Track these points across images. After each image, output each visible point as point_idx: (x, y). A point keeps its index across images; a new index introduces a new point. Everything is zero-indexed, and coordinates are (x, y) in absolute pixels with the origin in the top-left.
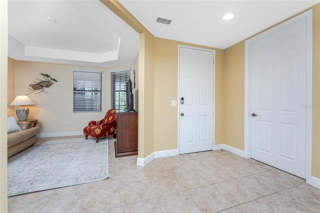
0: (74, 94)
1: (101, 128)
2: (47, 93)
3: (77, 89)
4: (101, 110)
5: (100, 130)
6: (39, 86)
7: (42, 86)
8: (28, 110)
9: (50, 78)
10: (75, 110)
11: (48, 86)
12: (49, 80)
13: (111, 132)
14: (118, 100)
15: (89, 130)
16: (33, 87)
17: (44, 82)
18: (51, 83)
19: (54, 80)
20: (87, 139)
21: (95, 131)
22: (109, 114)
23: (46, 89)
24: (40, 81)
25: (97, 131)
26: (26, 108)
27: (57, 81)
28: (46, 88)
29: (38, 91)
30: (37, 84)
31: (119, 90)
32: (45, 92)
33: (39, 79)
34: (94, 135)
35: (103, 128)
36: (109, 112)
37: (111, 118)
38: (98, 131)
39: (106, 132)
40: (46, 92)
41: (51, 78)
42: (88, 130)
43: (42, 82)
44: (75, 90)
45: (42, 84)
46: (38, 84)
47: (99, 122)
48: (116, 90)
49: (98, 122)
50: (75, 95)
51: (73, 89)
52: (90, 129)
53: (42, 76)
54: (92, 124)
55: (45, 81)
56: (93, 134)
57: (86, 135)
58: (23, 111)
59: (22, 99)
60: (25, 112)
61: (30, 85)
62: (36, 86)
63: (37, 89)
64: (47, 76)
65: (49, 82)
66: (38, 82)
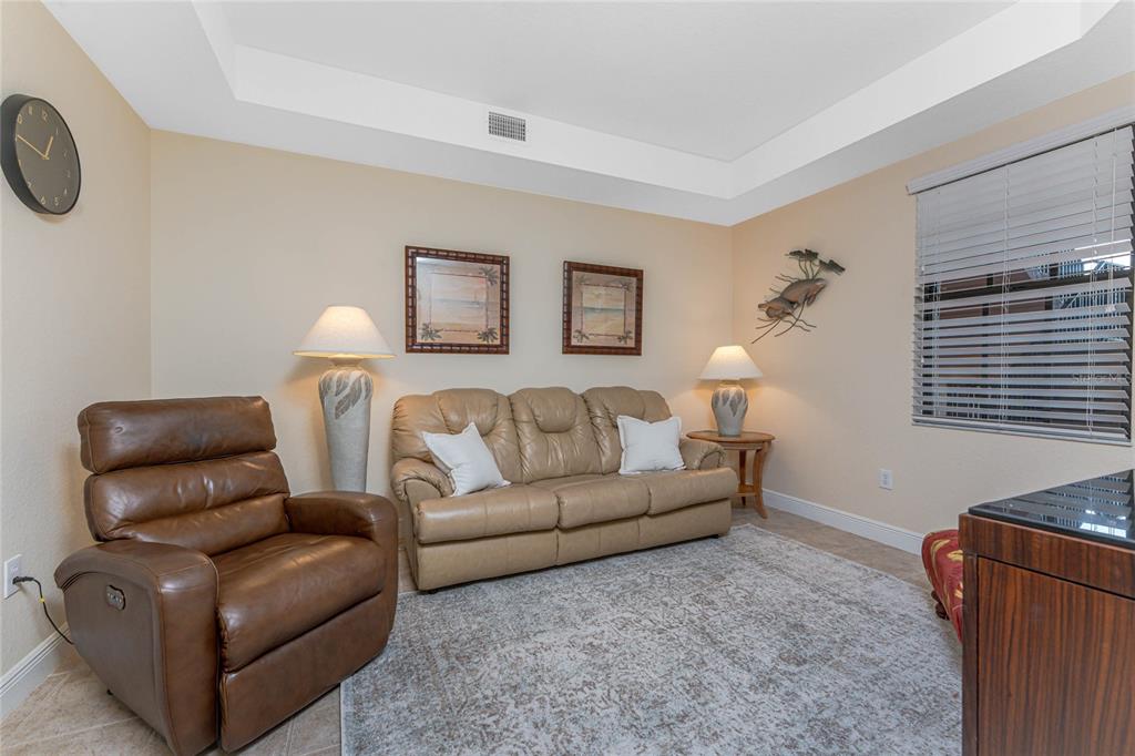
2: (808, 328)
6: (786, 304)
7: (792, 303)
8: (743, 398)
9: (817, 262)
10: (925, 413)
11: (810, 299)
12: (815, 269)
16: (771, 312)
17: (800, 282)
18: (819, 284)
19: (833, 266)
24: (786, 284)
26: (733, 390)
27: (843, 269)
28: (806, 307)
29: (783, 325)
30: (778, 296)
32: (802, 324)
33: (783, 278)
40: (805, 326)
41: (821, 262)
43: (792, 287)
44: (926, 299)
45: (793, 295)
46: (782, 297)
51: (916, 294)
53: (795, 262)
55: (803, 277)
58: (725, 402)
59: (730, 357)
60: (728, 403)
61: (760, 306)
62: (775, 305)
63: (780, 318)
64: (810, 255)
65: (815, 280)
66: (781, 291)
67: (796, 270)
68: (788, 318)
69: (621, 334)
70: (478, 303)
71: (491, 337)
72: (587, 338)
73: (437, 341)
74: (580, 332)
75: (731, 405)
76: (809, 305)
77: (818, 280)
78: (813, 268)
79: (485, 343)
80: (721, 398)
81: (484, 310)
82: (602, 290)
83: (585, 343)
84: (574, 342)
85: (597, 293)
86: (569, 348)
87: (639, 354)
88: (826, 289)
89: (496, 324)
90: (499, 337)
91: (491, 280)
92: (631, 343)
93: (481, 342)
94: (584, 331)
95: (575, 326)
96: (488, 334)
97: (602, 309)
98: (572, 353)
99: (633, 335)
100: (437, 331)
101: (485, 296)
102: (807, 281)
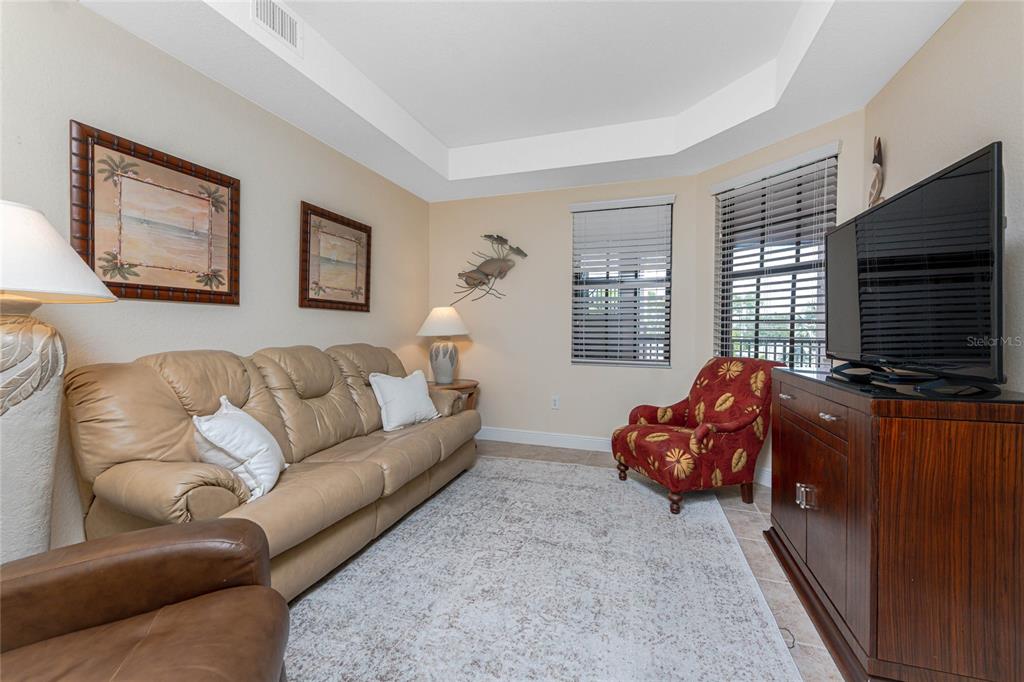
0: (576, 295)
1: (693, 446)
2: (500, 296)
3: (584, 277)
4: (668, 358)
5: (687, 456)
6: (479, 277)
7: (487, 275)
8: (455, 349)
9: (507, 247)
10: (576, 356)
11: (502, 274)
12: (505, 252)
13: (735, 470)
14: (753, 318)
15: (639, 447)
16: (468, 279)
17: (492, 260)
18: (509, 263)
19: (519, 252)
20: (623, 477)
21: (668, 459)
22: (711, 379)
23: (498, 284)
24: (482, 260)
25: (678, 461)
26: (450, 345)
27: (526, 255)
28: (498, 279)
29: (478, 292)
30: (475, 268)
31: (757, 266)
32: (494, 292)
33: (479, 255)
34: (663, 477)
35: (700, 448)
36: (711, 371)
37: (725, 402)
38: (681, 463)
39: (713, 471)
40: (496, 294)
41: (510, 247)
42: (632, 445)
43: (487, 263)
44: (576, 283)
45: (487, 270)
46: (479, 270)
47: (669, 414)
48: (735, 269)
49: (665, 410)
50: (578, 299)
51: (571, 279)
52: (642, 442)
53: (488, 243)
54: (642, 419)
55: (495, 256)
56: (659, 470)
57: (621, 464)
58: (445, 355)
59: (443, 317)
60: (448, 356)
61: (460, 275)
62: (475, 275)
63: (476, 286)
64: (501, 240)
65: (504, 260)
66: (478, 264)
67: (490, 250)
68: (484, 287)
69: (353, 288)
70: (197, 234)
71: (215, 282)
72: (324, 291)
73: (132, 280)
74: (317, 284)
75: (450, 357)
76: (502, 278)
77: (509, 260)
78: (504, 251)
79: (207, 288)
80: (441, 353)
81: (206, 245)
82: (338, 242)
83: (321, 296)
84: (312, 295)
85: (333, 243)
86: (305, 302)
87: (368, 311)
88: (514, 268)
89: (223, 267)
90: (226, 281)
91: (216, 203)
92: (362, 300)
93: (201, 287)
94: (321, 284)
95: (313, 277)
96: (210, 277)
97: (338, 261)
98: (310, 306)
99: (363, 291)
100: (132, 265)
101: (207, 227)
102: (499, 260)
